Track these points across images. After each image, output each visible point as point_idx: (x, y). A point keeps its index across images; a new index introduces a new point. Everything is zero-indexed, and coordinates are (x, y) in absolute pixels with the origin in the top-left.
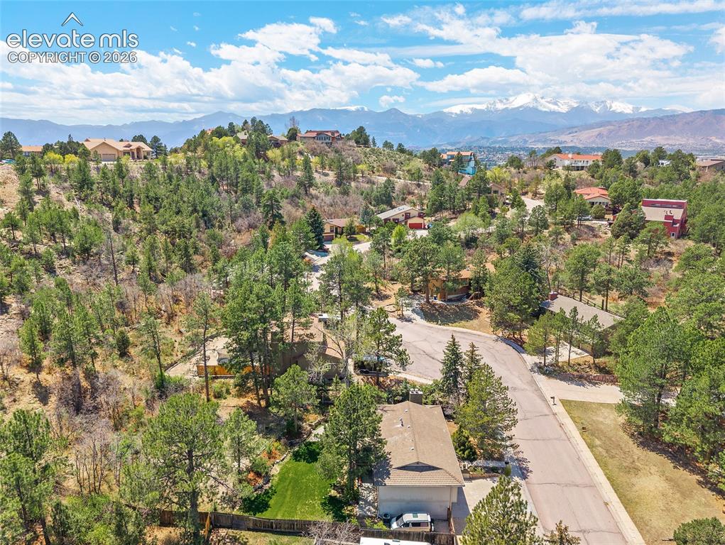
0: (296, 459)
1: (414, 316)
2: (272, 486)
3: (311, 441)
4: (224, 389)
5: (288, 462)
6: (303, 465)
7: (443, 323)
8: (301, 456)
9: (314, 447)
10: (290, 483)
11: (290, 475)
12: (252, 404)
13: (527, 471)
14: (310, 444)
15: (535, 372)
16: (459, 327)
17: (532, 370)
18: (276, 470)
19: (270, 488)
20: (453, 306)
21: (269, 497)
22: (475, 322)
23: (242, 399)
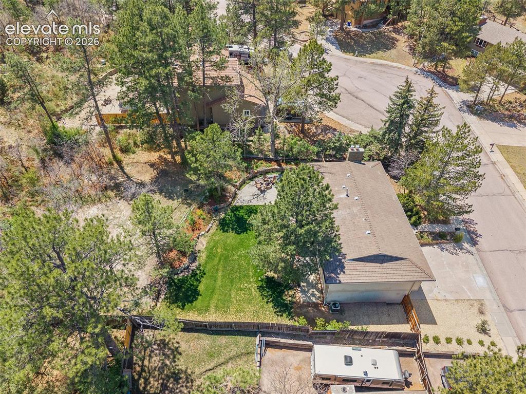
0: (223, 229)
1: (328, 46)
2: (200, 265)
3: (237, 204)
4: (131, 141)
5: (214, 234)
6: (231, 237)
7: (361, 54)
8: (228, 225)
9: (242, 213)
10: (220, 261)
11: (219, 250)
12: (165, 159)
13: (476, 235)
14: (237, 209)
15: (464, 112)
16: (378, 58)
17: (460, 109)
18: (202, 245)
19: (198, 268)
20: (369, 33)
21: (197, 280)
22: (393, 52)
23: (153, 153)
